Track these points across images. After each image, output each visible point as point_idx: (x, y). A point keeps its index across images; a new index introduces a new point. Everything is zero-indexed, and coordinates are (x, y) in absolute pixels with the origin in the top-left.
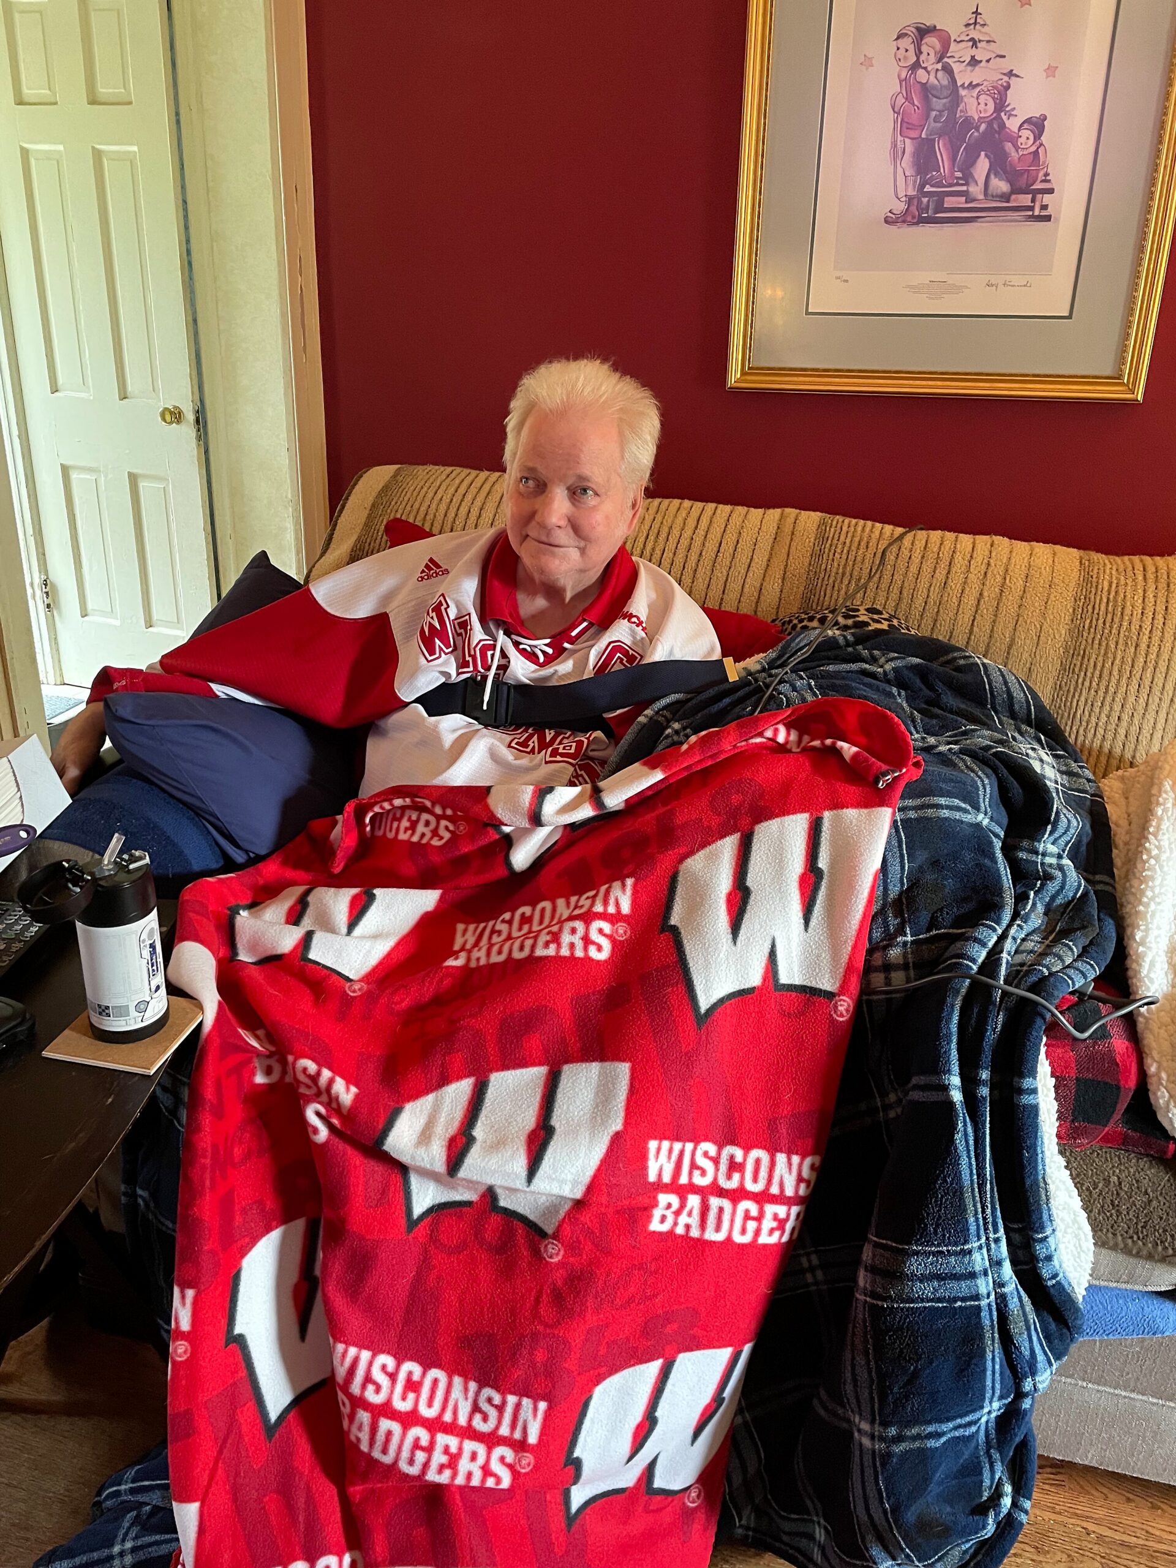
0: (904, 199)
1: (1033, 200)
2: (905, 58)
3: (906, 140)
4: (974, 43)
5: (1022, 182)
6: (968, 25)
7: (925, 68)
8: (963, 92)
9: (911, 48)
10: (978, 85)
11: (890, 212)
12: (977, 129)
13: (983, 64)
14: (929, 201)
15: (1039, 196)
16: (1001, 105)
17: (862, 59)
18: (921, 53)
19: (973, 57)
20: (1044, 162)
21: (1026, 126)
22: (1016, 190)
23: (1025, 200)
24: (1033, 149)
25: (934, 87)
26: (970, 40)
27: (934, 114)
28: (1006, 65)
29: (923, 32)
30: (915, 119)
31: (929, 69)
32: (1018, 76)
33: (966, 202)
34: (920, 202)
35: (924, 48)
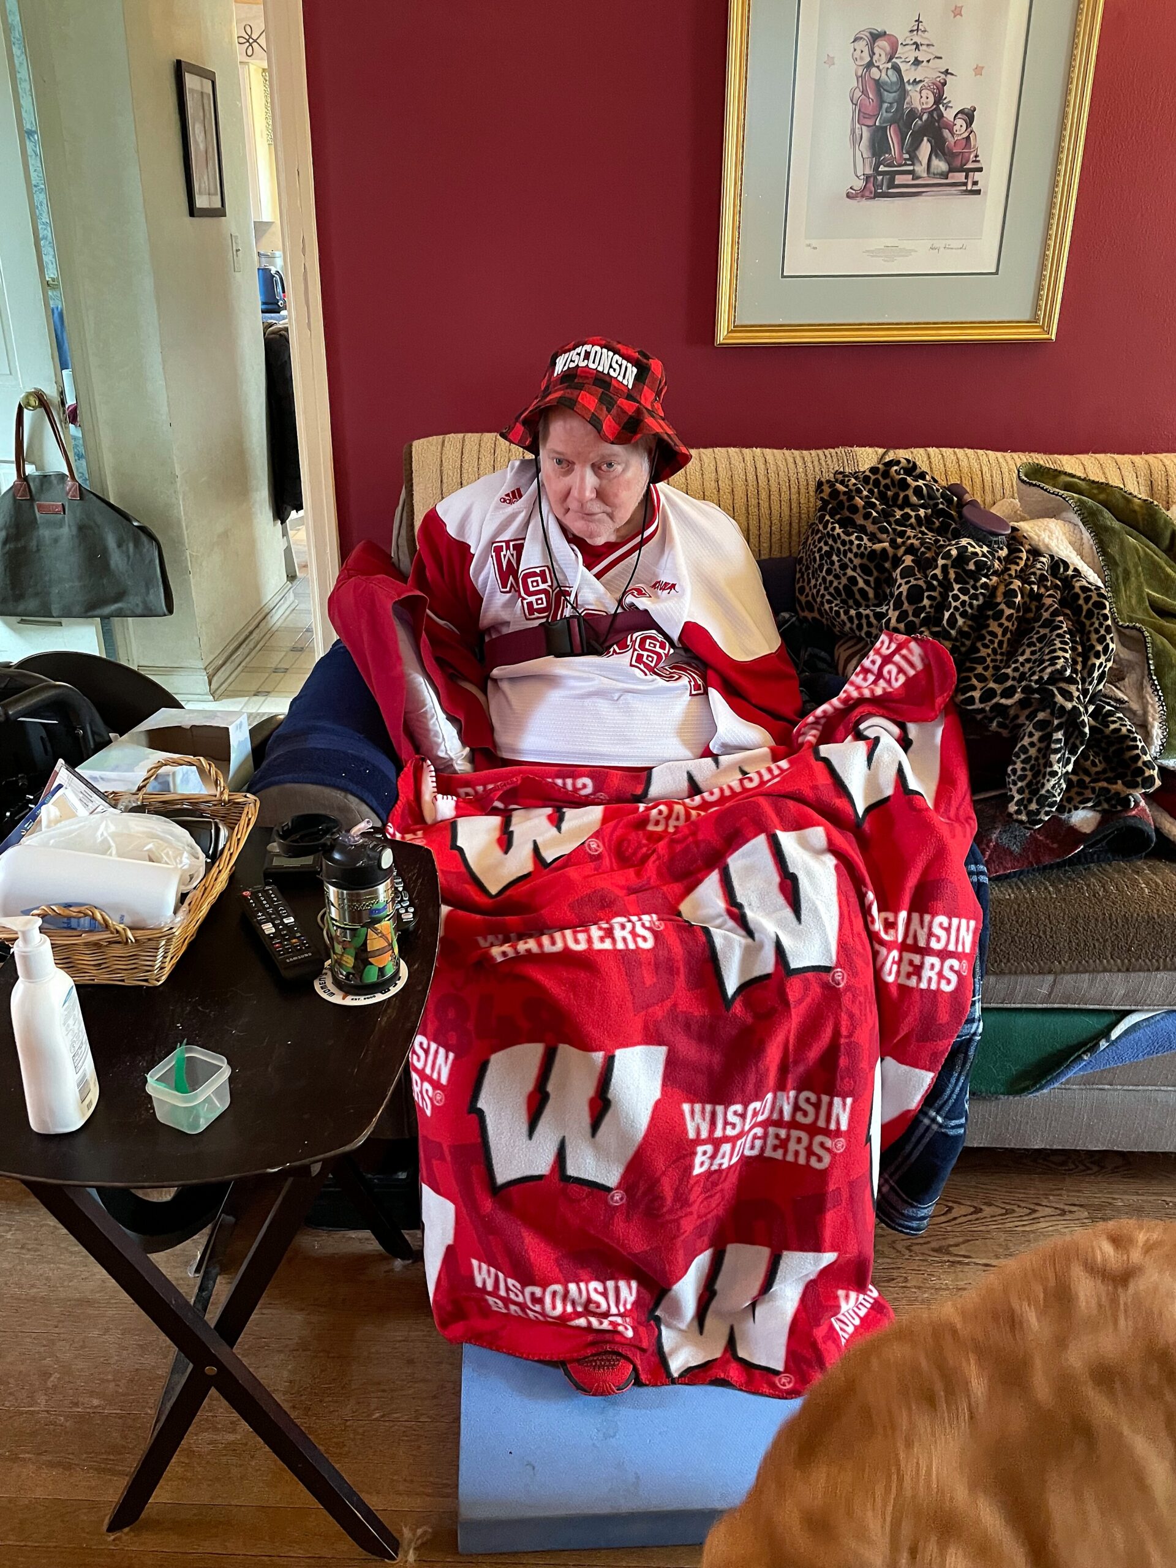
0: (862, 177)
1: (967, 177)
2: (862, 58)
3: (863, 127)
4: (917, 46)
5: (957, 163)
6: (912, 31)
7: (878, 67)
8: (908, 87)
9: (866, 50)
10: (920, 81)
11: (851, 188)
12: (921, 119)
13: (925, 63)
14: (883, 178)
15: (971, 174)
16: (939, 99)
17: (826, 59)
18: (874, 54)
19: (916, 59)
20: (975, 146)
21: (959, 116)
22: (951, 170)
23: (960, 177)
24: (966, 135)
25: (886, 83)
26: (914, 44)
27: (885, 105)
28: (942, 65)
29: (875, 36)
30: (870, 110)
31: (881, 67)
32: (952, 74)
33: (913, 179)
34: (875, 178)
35: (876, 50)
